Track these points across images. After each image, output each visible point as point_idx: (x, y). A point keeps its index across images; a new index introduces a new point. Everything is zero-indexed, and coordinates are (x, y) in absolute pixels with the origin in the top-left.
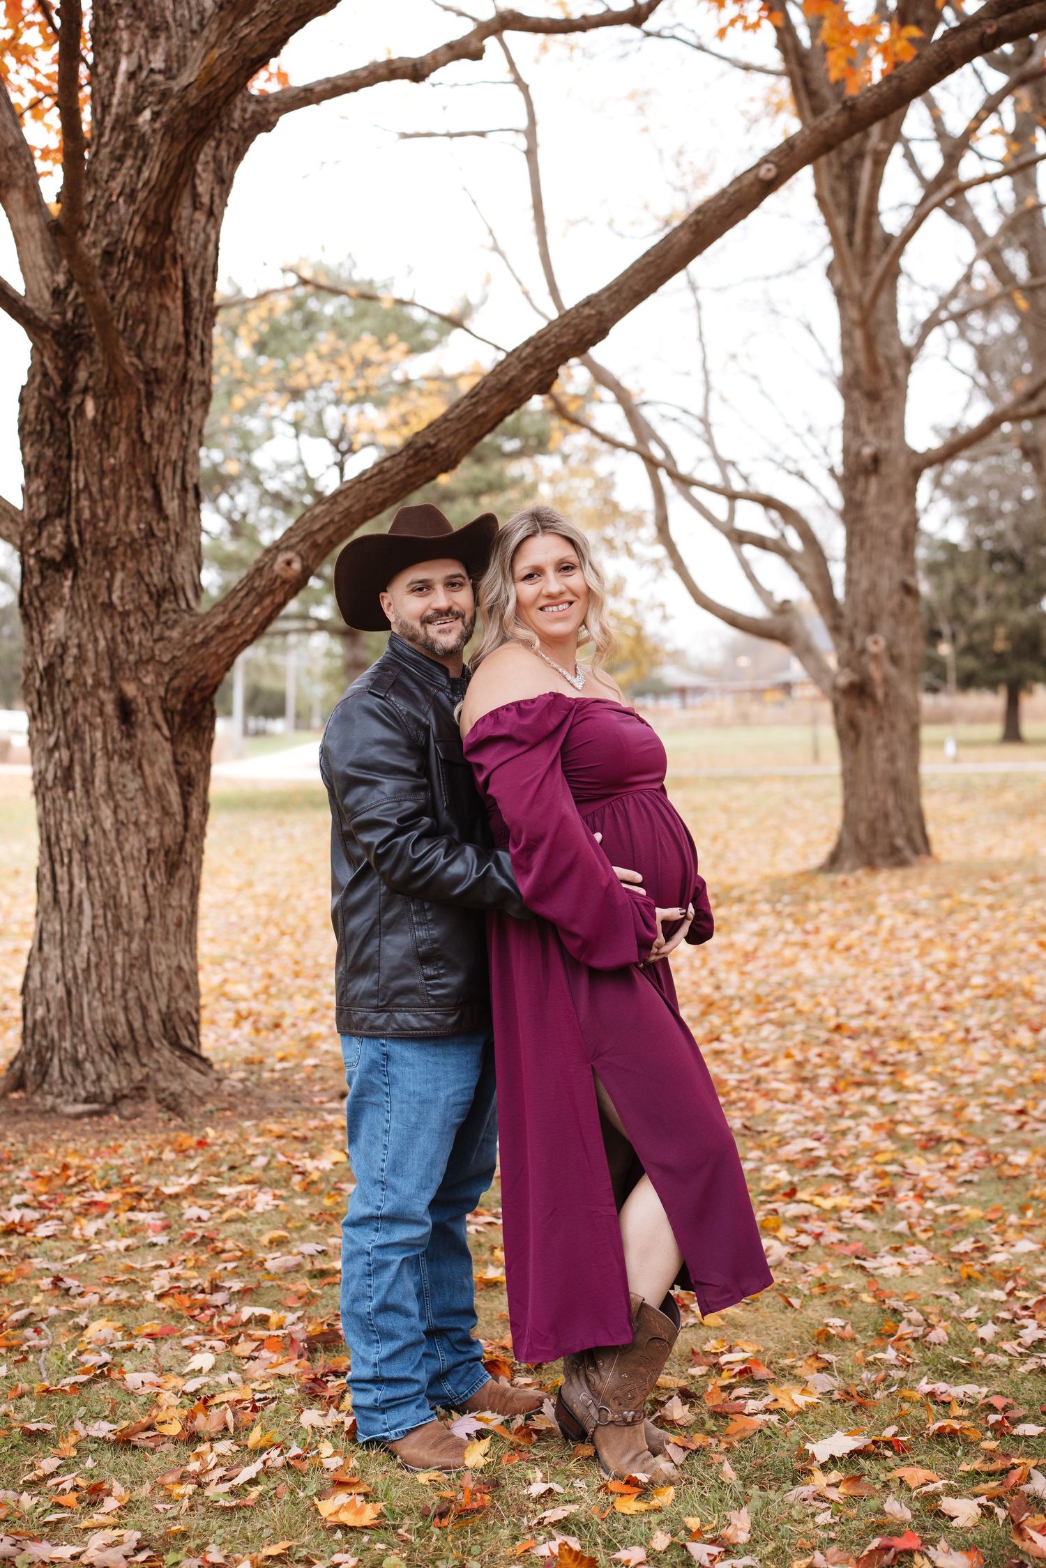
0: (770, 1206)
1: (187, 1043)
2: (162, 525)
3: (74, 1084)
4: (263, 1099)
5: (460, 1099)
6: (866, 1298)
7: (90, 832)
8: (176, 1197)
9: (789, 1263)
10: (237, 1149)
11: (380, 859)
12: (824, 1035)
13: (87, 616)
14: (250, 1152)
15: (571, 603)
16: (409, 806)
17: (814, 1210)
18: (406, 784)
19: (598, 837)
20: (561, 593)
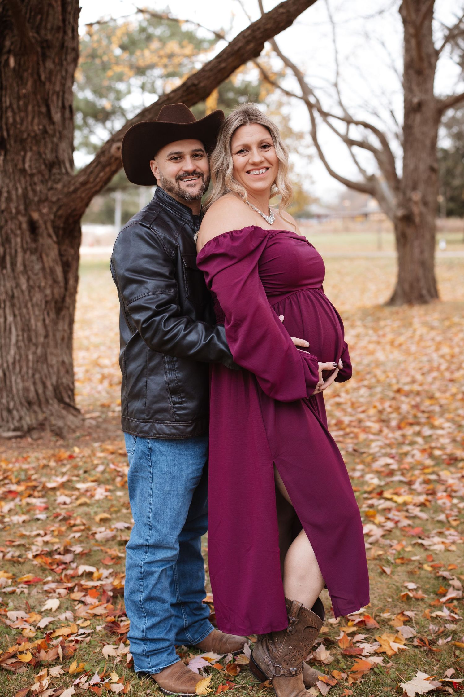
0: (370, 502)
1: (67, 400)
2: (52, 127)
3: (8, 422)
4: (106, 430)
5: (195, 475)
6: (427, 567)
7: (15, 291)
8: (54, 489)
9: (383, 541)
10: (89, 460)
11: (145, 330)
12: (391, 394)
13: (12, 176)
14: (96, 462)
15: (267, 168)
16: (163, 297)
17: (394, 505)
18: (162, 283)
19: (282, 318)
20: (261, 162)
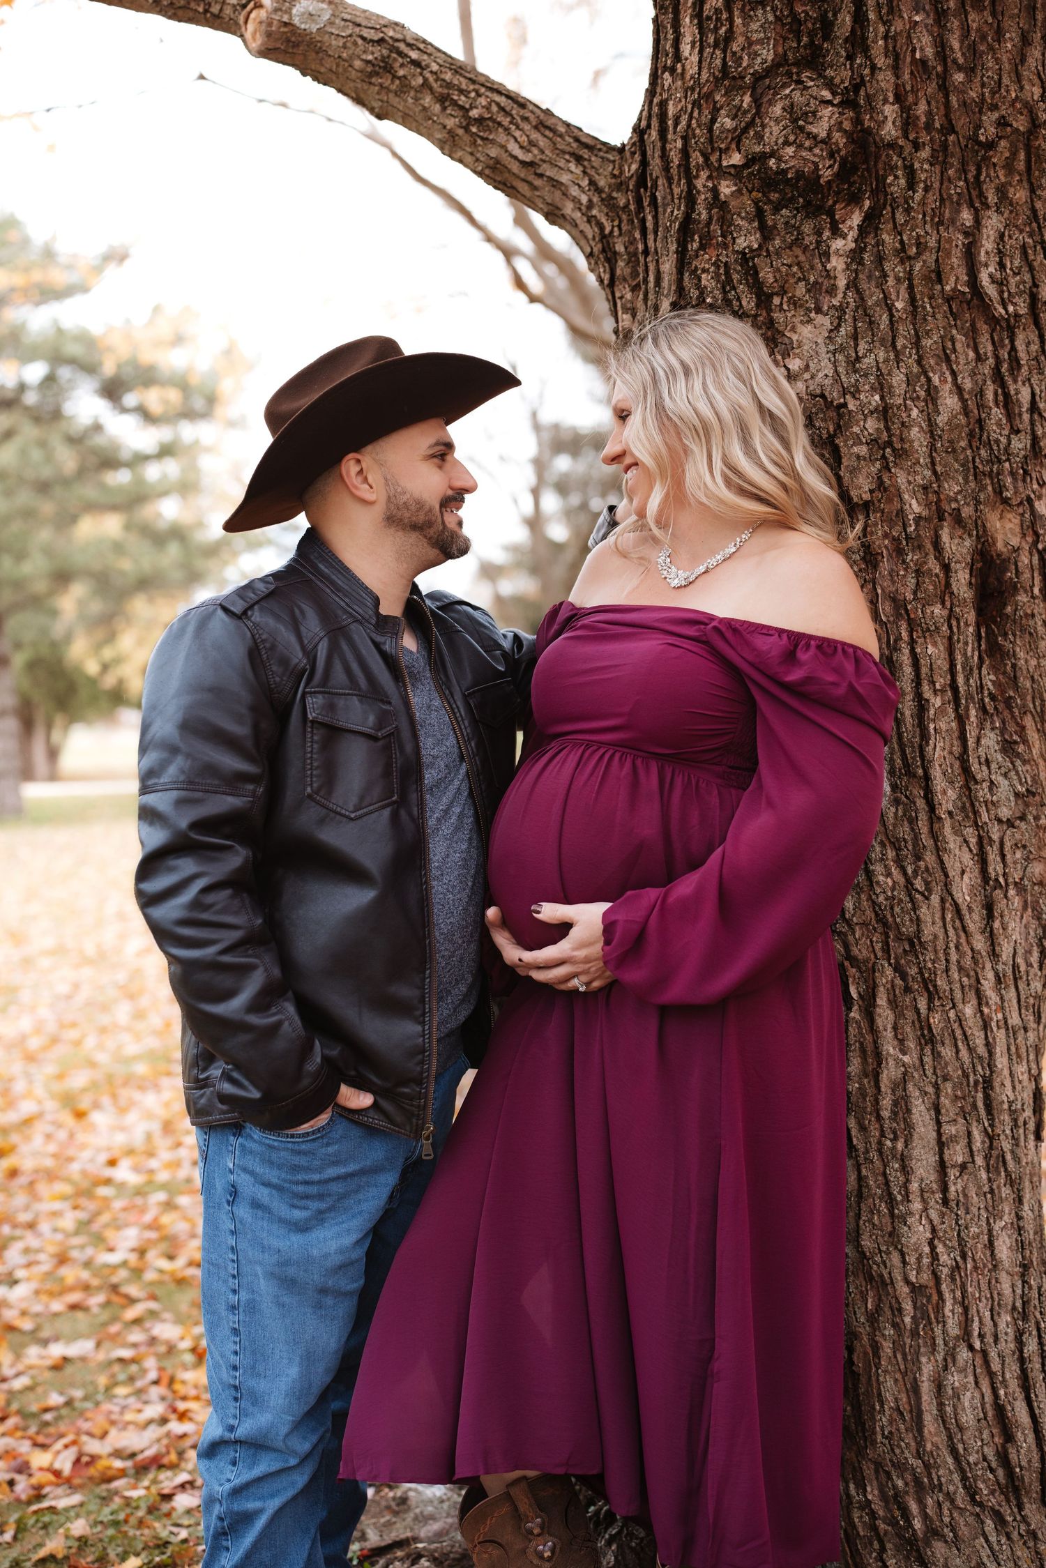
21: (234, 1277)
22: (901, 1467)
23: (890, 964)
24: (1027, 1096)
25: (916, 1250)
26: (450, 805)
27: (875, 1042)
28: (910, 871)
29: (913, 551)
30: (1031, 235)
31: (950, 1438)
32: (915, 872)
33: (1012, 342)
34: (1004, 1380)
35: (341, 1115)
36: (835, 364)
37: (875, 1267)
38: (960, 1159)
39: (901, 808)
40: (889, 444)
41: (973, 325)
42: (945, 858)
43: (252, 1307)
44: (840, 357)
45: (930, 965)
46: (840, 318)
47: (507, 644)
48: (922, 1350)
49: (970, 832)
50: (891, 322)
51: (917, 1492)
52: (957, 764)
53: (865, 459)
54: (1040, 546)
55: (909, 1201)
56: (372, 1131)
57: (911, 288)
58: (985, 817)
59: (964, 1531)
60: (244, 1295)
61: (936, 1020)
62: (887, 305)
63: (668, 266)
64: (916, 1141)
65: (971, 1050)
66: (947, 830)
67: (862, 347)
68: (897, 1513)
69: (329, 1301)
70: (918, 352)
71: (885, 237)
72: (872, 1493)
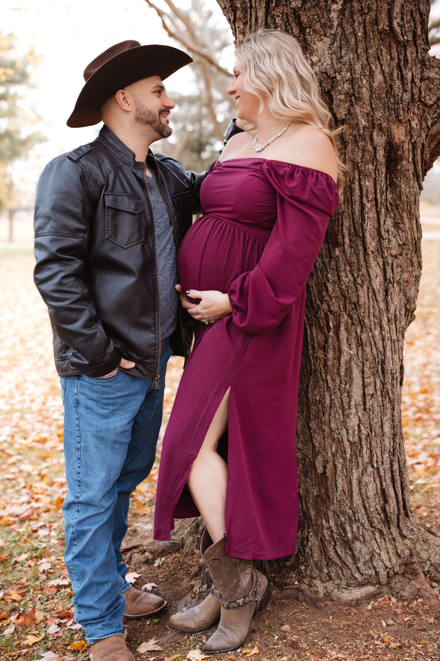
21: (78, 437)
22: (343, 513)
23: (346, 314)
24: (398, 368)
25: (353, 428)
26: (167, 244)
27: (339, 345)
28: (355, 275)
29: (362, 141)
30: (415, 6)
31: (363, 501)
32: (358, 276)
33: (405, 52)
34: (385, 479)
35: (122, 371)
36: (332, 59)
37: (336, 435)
38: (371, 392)
39: (353, 249)
40: (353, 95)
41: (390, 44)
42: (370, 270)
43: (86, 449)
44: (334, 56)
45: (362, 314)
46: (334, 39)
47: (189, 177)
48: (354, 467)
49: (380, 260)
50: (356, 42)
51: (350, 523)
52: (376, 232)
53: (343, 101)
54: (413, 141)
55: (350, 409)
56: (134, 378)
57: (365, 27)
58: (386, 254)
59: (367, 538)
60: (83, 444)
61: (364, 336)
62: (354, 34)
63: (261, 14)
64: (354, 385)
65: (377, 349)
66: (371, 259)
67: (343, 52)
68: (342, 531)
69: (117, 446)
70: (366, 55)
71: (355, 4)
72: (332, 523)
